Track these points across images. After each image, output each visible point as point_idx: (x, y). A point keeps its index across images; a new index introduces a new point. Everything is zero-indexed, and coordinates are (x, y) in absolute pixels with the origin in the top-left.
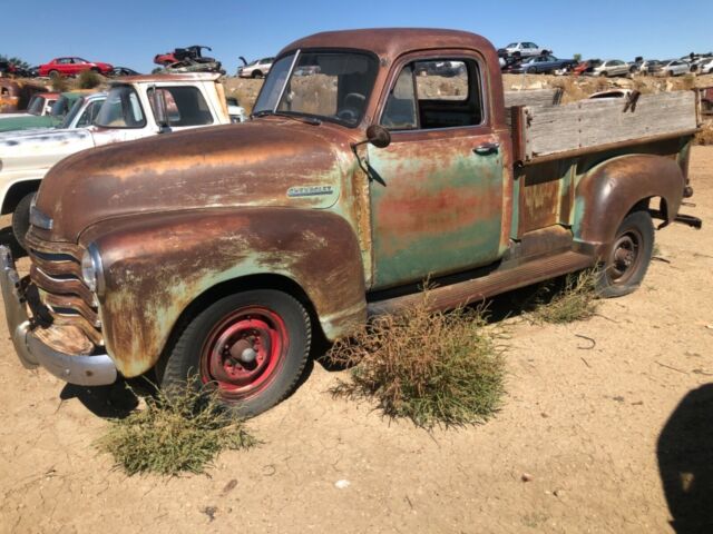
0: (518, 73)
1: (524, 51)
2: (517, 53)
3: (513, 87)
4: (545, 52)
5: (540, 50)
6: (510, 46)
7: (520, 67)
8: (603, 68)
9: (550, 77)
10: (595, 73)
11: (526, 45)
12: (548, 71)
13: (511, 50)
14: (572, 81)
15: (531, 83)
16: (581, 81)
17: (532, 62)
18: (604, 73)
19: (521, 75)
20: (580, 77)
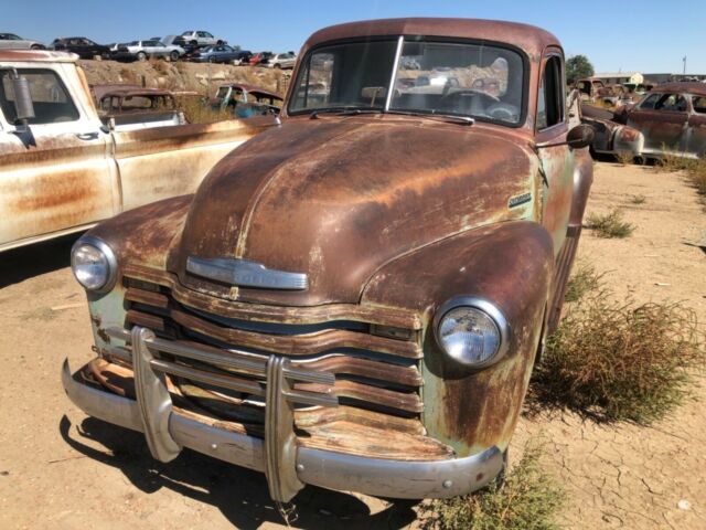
0: (199, 61)
1: (201, 40)
2: (194, 42)
3: (197, 75)
4: (220, 42)
5: (216, 40)
6: (185, 34)
7: (199, 56)
8: (275, 60)
9: (230, 66)
10: (271, 65)
11: (201, 34)
12: (227, 61)
13: (187, 38)
14: (251, 72)
15: (214, 73)
16: (259, 72)
17: (211, 51)
18: (277, 65)
19: (203, 64)
20: (257, 68)
